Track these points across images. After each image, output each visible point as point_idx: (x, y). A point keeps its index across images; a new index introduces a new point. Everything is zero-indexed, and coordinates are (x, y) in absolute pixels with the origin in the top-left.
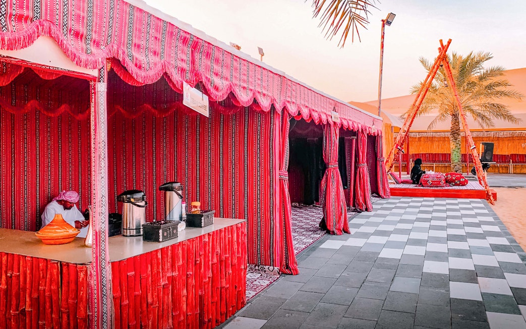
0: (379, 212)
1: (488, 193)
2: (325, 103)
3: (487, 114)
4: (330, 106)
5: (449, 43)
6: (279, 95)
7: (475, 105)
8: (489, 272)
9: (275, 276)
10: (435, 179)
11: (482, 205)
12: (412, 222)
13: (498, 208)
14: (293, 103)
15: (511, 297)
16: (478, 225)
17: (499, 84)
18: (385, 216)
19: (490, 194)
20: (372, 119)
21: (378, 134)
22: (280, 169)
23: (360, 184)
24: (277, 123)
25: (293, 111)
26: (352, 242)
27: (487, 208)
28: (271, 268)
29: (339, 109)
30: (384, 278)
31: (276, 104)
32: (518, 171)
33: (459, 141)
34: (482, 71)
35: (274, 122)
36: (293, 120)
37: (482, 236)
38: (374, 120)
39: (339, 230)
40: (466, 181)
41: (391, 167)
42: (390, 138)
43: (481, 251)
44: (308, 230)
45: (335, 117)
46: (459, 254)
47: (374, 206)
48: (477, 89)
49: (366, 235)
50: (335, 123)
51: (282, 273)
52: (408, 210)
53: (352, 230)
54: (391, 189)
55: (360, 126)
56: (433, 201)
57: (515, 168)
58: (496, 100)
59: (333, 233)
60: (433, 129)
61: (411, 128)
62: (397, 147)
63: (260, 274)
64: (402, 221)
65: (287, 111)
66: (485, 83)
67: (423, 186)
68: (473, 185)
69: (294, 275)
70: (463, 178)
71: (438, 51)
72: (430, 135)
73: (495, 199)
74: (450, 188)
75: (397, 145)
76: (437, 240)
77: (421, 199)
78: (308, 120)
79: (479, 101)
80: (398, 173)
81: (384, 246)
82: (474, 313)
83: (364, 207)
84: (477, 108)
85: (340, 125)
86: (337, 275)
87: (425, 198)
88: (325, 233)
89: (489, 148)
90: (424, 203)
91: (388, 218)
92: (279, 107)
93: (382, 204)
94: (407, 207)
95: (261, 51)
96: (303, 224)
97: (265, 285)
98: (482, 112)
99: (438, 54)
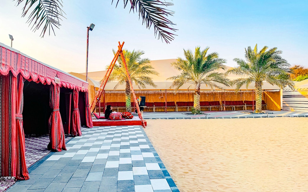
0: (86, 136)
1: (142, 122)
2: (50, 72)
3: (143, 82)
4: (54, 74)
5: (123, 44)
6: (15, 65)
7: (137, 77)
8: (138, 164)
9: (12, 183)
10: (117, 116)
11: (139, 129)
12: (103, 140)
13: (147, 130)
14: (27, 71)
15: (147, 175)
16: (136, 139)
17: (147, 67)
18: (88, 138)
19: (144, 123)
20: (82, 83)
21: (86, 91)
22: (16, 113)
23: (74, 120)
24: (15, 83)
25: (26, 76)
26: (66, 155)
27: (141, 130)
28: (9, 177)
29: (60, 76)
30: (83, 174)
31: (13, 71)
32: (157, 111)
33: (129, 95)
34: (140, 60)
35: (12, 82)
36: (26, 81)
37: (137, 145)
38: (83, 83)
39: (59, 148)
40: (132, 117)
41: (94, 110)
42: (94, 94)
43: (136, 153)
44: (40, 150)
45: (57, 81)
46: (125, 155)
47: (83, 133)
48: (137, 69)
49: (76, 150)
50: (57, 84)
51: (17, 180)
52: (102, 133)
53: (68, 148)
54: (94, 122)
55: (74, 86)
56: (115, 128)
57: (156, 109)
58: (147, 75)
59: (56, 151)
60: (117, 89)
61: (104, 88)
62: (96, 99)
63: (1, 183)
64: (97, 140)
65: (22, 76)
66: (141, 66)
67: (111, 120)
68: (136, 118)
69: (26, 180)
70: (131, 115)
71: (118, 48)
72: (116, 92)
73: (146, 125)
74: (124, 120)
75: (97, 98)
76: (115, 149)
77: (109, 127)
78: (37, 82)
79: (138, 75)
80: (99, 113)
81: (86, 155)
82: (128, 187)
83: (77, 134)
84: (138, 78)
85: (60, 85)
86: (55, 176)
87: (112, 127)
88: (51, 151)
89: (143, 99)
90: (111, 129)
91: (90, 139)
92: (15, 73)
93: (88, 131)
94: (101, 132)
95: (11, 38)
96: (37, 147)
97: (4, 189)
98: (140, 81)
99: (118, 49)
